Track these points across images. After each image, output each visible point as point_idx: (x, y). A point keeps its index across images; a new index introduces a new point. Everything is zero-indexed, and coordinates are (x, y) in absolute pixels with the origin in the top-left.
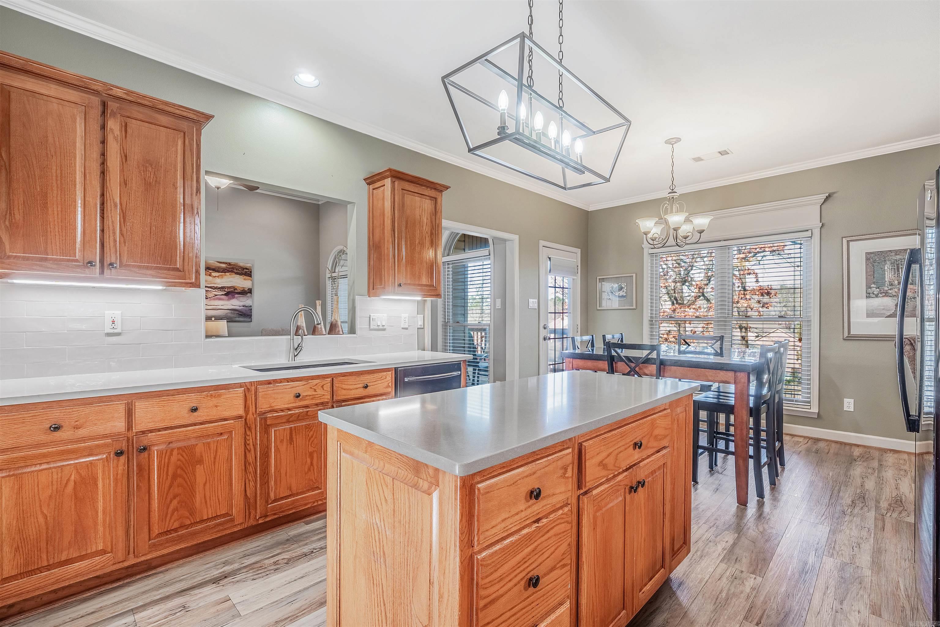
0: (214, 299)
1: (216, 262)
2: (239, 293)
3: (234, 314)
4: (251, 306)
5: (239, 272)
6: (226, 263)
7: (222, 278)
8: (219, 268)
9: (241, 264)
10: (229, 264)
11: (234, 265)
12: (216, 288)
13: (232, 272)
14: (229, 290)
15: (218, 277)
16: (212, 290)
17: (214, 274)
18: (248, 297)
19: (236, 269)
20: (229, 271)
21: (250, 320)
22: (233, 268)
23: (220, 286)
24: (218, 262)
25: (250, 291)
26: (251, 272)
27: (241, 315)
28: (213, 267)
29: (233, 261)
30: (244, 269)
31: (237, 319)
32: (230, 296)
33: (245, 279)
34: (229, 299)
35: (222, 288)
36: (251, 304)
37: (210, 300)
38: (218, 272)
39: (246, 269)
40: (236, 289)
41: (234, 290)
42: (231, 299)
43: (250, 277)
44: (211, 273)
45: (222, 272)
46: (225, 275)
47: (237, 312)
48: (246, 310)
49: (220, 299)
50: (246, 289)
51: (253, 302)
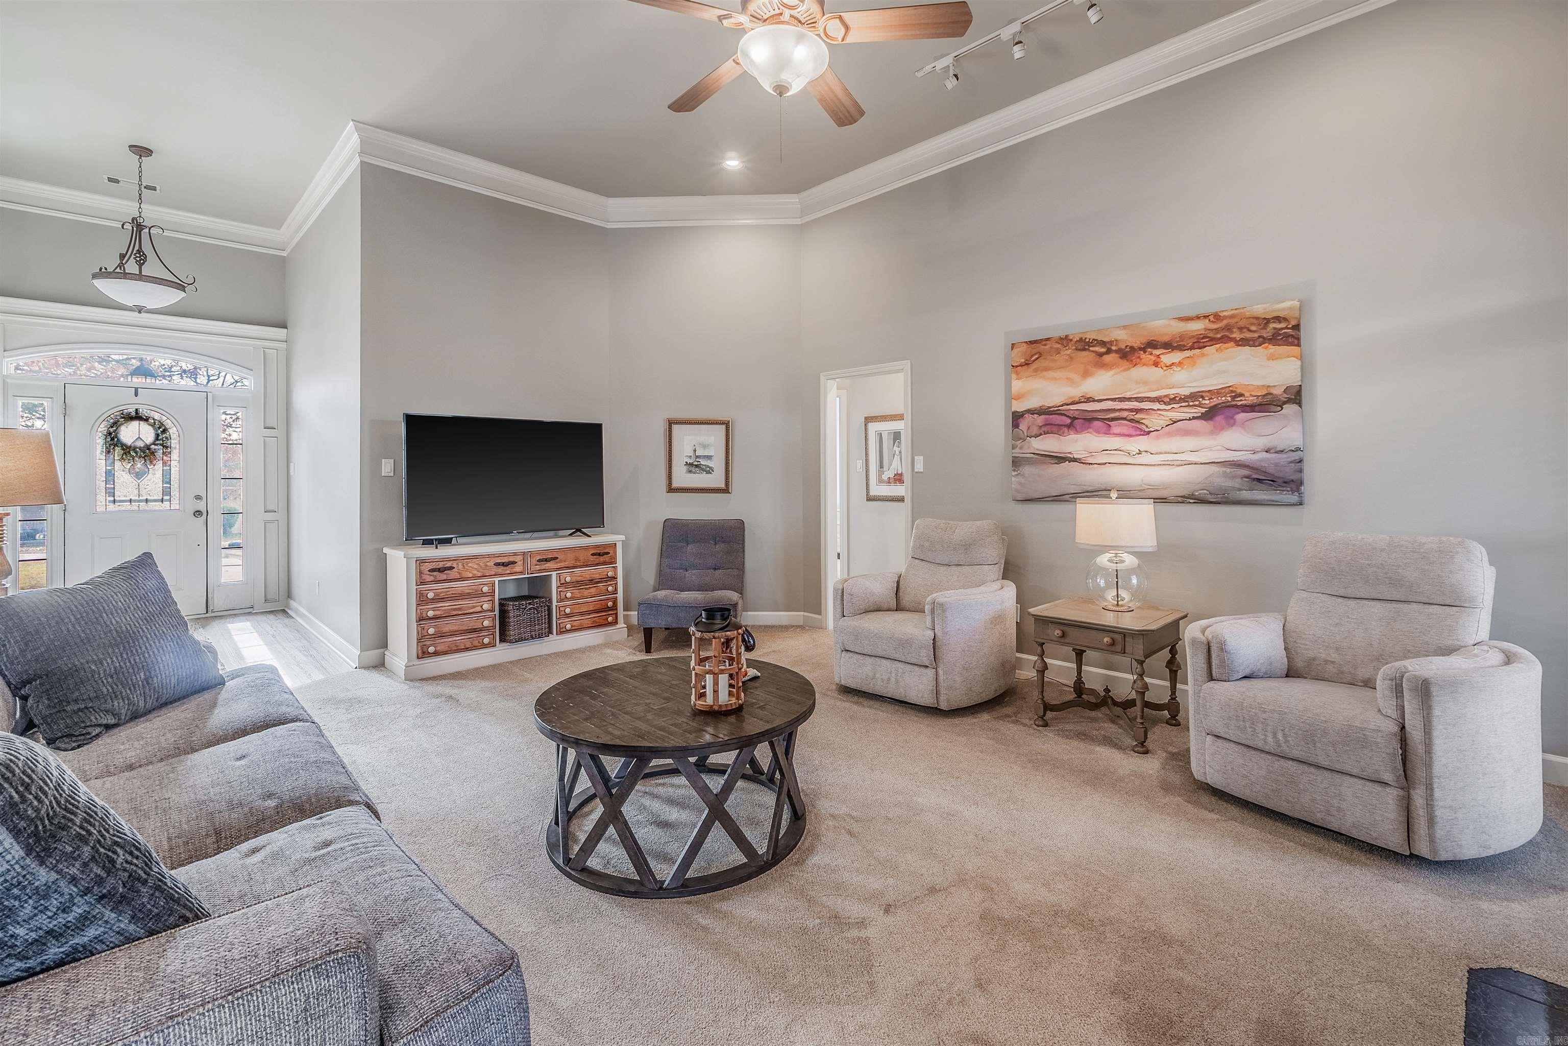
0: (1169, 434)
1: (1174, 323)
2: (1251, 408)
3: (1234, 477)
4: (1298, 449)
5: (1249, 335)
6: (1205, 317)
7: (1194, 364)
8: (1182, 337)
9: (1260, 309)
10: (1217, 317)
11: (1232, 317)
12: (1173, 400)
13: (1225, 339)
14: (1215, 401)
15: (1180, 364)
16: (1163, 407)
17: (1169, 358)
18: (1285, 417)
19: (1241, 329)
20: (1213, 341)
21: (1294, 498)
22: (1229, 328)
23: (1186, 392)
24: (1182, 319)
25: (1295, 396)
26: (1297, 327)
27: (1259, 480)
28: (1166, 339)
29: (1226, 308)
30: (1267, 321)
31: (1246, 495)
32: (1219, 419)
33: (1272, 358)
34: (1219, 429)
35: (1194, 397)
36: (1299, 443)
37: (1158, 437)
38: (1181, 348)
39: (1278, 319)
40: (1241, 395)
41: (1233, 398)
42: (1222, 429)
43: (1292, 344)
44: (1158, 356)
45: (1192, 348)
46: (1203, 355)
47: (1246, 472)
48: (1277, 465)
49: (1187, 433)
50: (1278, 391)
51: (1306, 431)
